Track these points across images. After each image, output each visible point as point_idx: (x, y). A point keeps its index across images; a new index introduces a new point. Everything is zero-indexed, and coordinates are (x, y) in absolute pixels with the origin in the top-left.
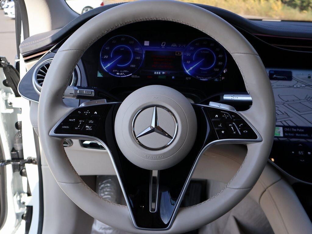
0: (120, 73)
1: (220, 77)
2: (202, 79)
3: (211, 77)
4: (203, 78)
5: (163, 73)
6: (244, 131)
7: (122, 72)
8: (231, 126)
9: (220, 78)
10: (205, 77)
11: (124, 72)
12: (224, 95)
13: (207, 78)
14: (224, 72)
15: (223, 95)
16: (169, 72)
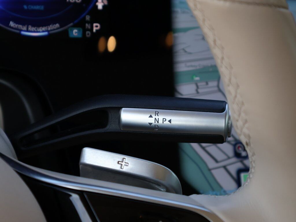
1: (88, 22)
2: (28, 31)
3: (57, 25)
4: (33, 29)
9: (87, 25)
10: (37, 24)
12: (123, 109)
13: (44, 29)
15: (119, 109)
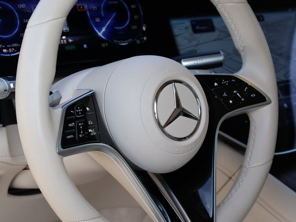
0: (8, 49)
2: (121, 43)
5: (70, 41)
6: (252, 96)
7: (11, 48)
8: (237, 93)
9: (141, 38)
11: (14, 47)
14: (144, 29)
16: (77, 38)
